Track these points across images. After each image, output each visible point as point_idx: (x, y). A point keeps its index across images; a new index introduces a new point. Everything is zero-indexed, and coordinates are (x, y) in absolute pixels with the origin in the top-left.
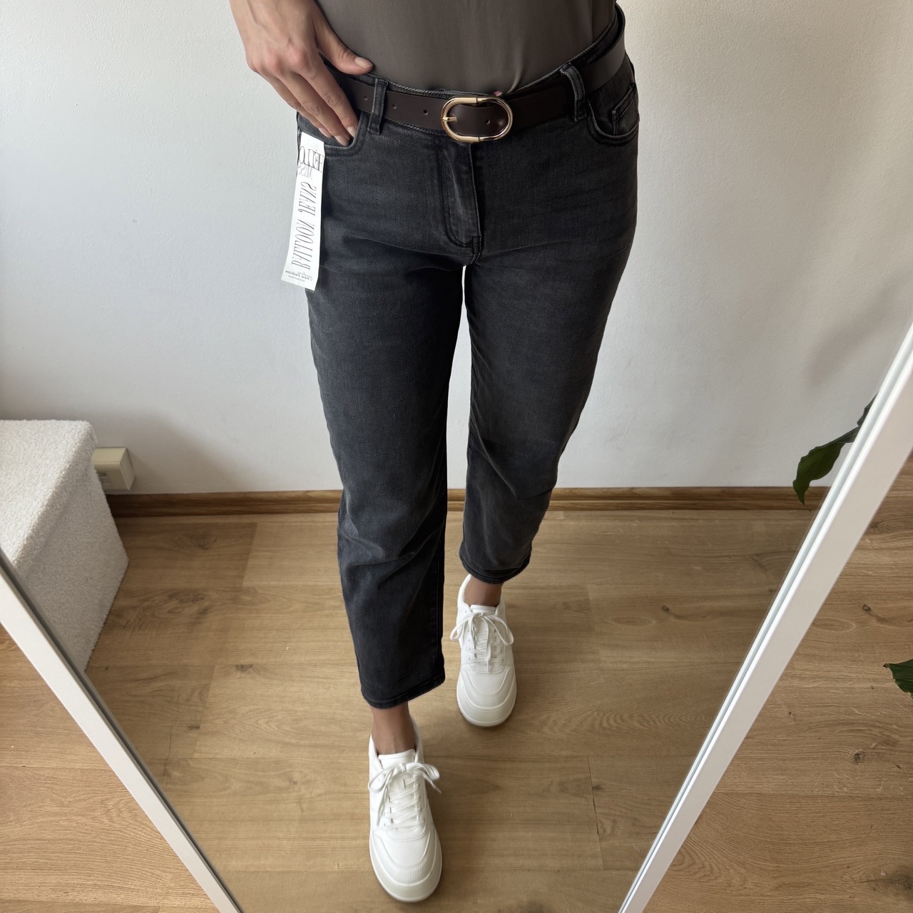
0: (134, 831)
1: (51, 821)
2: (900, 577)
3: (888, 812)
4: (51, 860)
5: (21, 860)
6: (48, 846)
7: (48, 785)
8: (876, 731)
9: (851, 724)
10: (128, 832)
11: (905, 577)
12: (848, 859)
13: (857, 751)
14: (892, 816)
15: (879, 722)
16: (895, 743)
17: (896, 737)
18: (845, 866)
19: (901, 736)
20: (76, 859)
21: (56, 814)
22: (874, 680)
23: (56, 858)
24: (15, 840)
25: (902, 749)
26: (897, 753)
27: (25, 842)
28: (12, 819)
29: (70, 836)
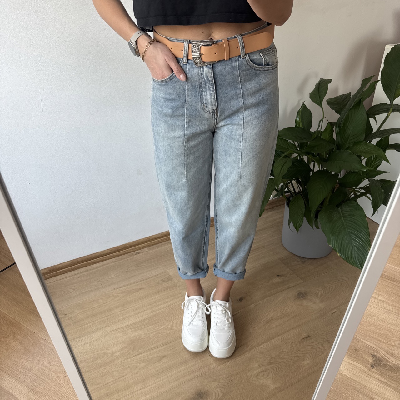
0: (70, 392)
1: (43, 369)
4: (34, 386)
5: (24, 379)
6: (37, 379)
7: (49, 352)
10: (67, 390)
20: (43, 391)
21: (46, 367)
23: (36, 386)
24: (27, 369)
27: (29, 372)
28: (30, 360)
29: (46, 380)
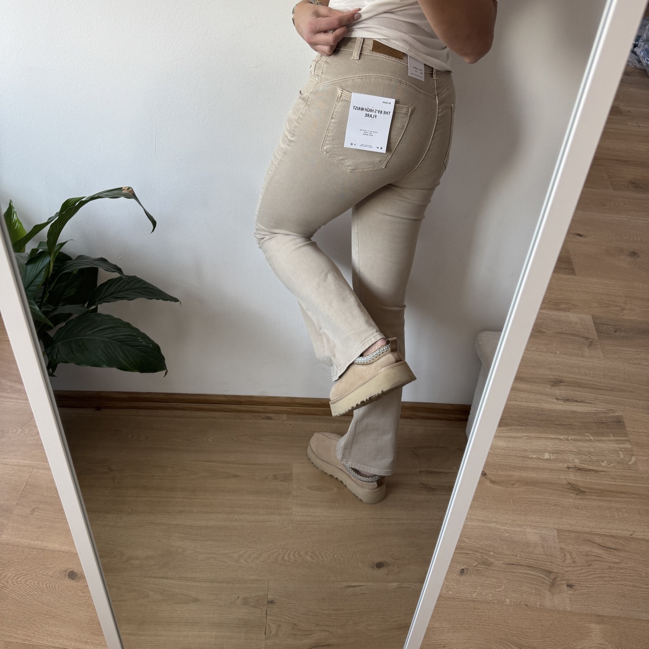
2: (510, 455)
3: (479, 611)
8: (478, 555)
9: (462, 548)
11: (512, 456)
12: (444, 641)
13: (463, 567)
14: (481, 614)
15: (481, 549)
16: (490, 564)
17: (492, 560)
18: (442, 646)
19: (496, 560)
22: (482, 521)
25: (495, 568)
26: (491, 571)
